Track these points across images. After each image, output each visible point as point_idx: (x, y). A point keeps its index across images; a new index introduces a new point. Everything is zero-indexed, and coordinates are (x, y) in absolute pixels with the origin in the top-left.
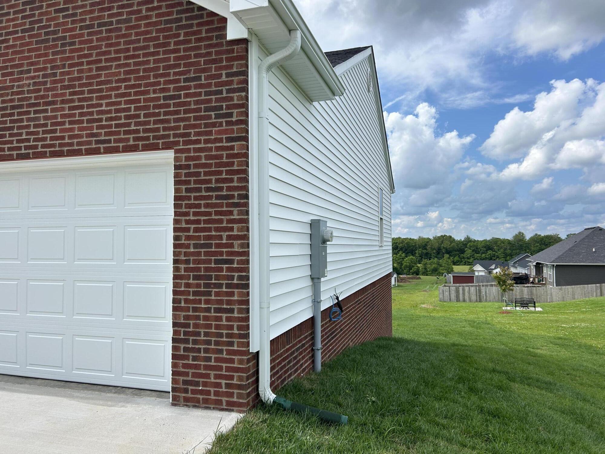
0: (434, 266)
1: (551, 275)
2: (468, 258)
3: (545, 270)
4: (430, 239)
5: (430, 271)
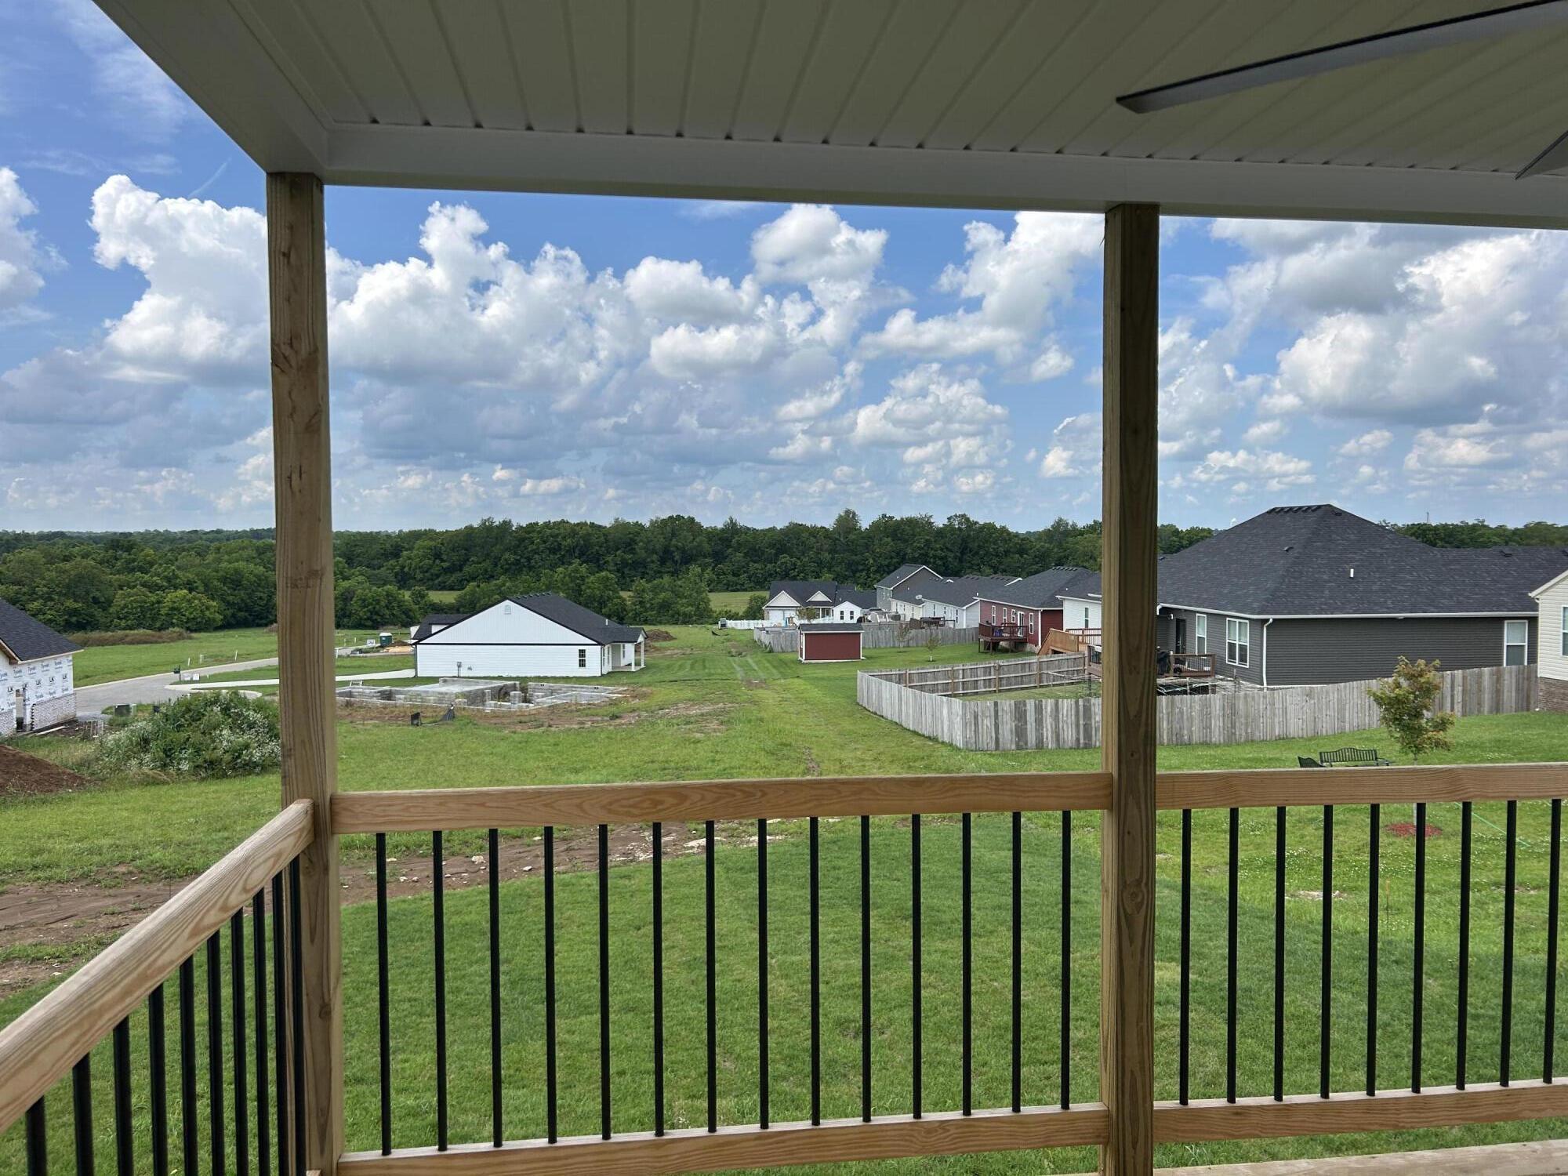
0: (662, 595)
1: (1243, 648)
2: (734, 575)
3: (1201, 630)
4: (641, 527)
5: (652, 609)
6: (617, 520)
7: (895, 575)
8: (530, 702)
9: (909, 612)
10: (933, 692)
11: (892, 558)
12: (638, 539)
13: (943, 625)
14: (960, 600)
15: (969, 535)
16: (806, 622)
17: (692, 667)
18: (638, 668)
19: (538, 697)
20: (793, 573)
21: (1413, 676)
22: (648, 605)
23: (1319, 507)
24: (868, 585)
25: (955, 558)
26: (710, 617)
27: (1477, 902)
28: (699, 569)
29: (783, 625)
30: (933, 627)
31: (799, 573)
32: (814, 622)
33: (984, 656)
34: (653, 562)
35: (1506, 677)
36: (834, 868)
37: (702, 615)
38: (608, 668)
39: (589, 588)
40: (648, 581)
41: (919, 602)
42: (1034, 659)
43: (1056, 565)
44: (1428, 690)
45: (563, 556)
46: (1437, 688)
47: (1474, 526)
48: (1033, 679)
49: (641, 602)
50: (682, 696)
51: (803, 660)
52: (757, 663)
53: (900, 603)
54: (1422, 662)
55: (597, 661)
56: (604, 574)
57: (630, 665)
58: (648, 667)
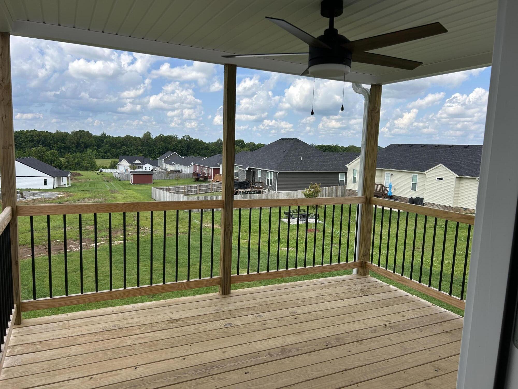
0: (77, 160)
1: (271, 180)
2: (105, 153)
3: (260, 175)
4: (68, 134)
5: (73, 165)
6: (57, 131)
7: (165, 155)
8: (24, 198)
9: (170, 168)
10: (178, 194)
11: (163, 149)
12: (66, 138)
13: (181, 172)
14: (187, 164)
15: (190, 143)
16: (133, 170)
17: (90, 186)
18: (68, 186)
19: (28, 196)
20: (127, 153)
21: (314, 188)
22: (71, 163)
23: (293, 139)
24: (155, 158)
25: (185, 150)
26: (96, 168)
27: (326, 248)
28: (91, 151)
29: (124, 171)
30: (178, 173)
31: (130, 153)
32: (136, 170)
33: (194, 182)
34: (73, 147)
35: (339, 189)
36: (145, 250)
37: (93, 167)
38: (56, 186)
39: (47, 156)
40: (71, 154)
41: (173, 165)
42: (210, 184)
43: (218, 154)
44: (318, 192)
45: (35, 144)
46: (320, 191)
47: (335, 146)
48: (210, 190)
49: (68, 162)
50: (86, 196)
51: (132, 183)
52: (115, 184)
53: (166, 165)
54: (316, 184)
55: (51, 183)
56: (52, 151)
57: (65, 185)
58: (72, 186)
